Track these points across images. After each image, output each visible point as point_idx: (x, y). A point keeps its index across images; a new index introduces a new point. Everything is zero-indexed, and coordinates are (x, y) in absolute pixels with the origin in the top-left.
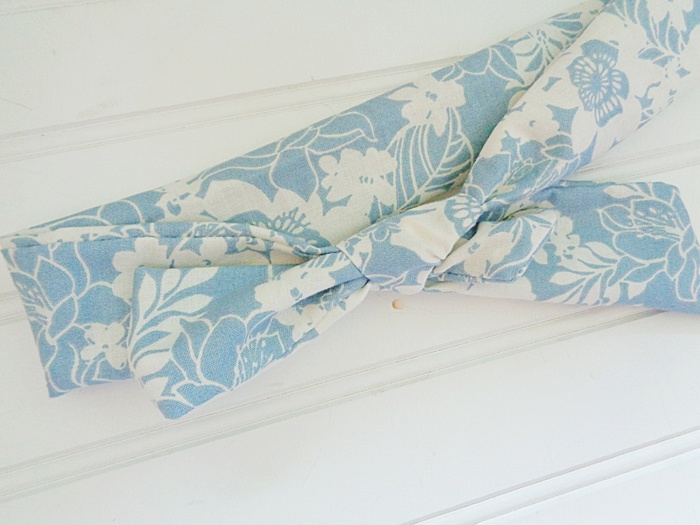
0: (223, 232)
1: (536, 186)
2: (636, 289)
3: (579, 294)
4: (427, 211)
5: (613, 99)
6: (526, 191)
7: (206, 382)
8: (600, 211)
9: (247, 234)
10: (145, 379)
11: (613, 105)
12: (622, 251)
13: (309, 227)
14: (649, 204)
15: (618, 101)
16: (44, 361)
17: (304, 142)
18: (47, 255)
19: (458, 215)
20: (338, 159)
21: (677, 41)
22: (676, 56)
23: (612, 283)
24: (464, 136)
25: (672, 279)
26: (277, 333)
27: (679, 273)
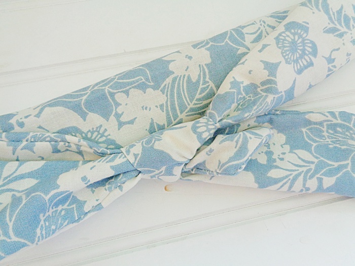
0: (48, 139)
1: (253, 112)
2: (328, 182)
3: (288, 185)
4: (181, 128)
5: (306, 57)
6: (246, 115)
7: (15, 239)
8: (304, 130)
9: (64, 141)
11: (307, 61)
12: (318, 156)
13: (109, 137)
14: (336, 125)
15: (310, 59)
17: (106, 85)
19: (199, 130)
20: (128, 95)
21: (349, 23)
22: (350, 32)
23: (311, 177)
24: (210, 81)
26: (74, 206)
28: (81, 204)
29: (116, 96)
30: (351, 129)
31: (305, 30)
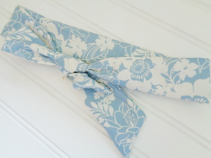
0: (44, 31)
1: (101, 76)
2: (107, 125)
3: (94, 112)
5: (142, 76)
7: (10, 48)
8: (123, 103)
10: (5, 40)
11: (141, 78)
12: (115, 115)
13: (61, 46)
14: (134, 112)
15: (143, 78)
19: (80, 66)
20: (76, 38)
21: (177, 81)
22: (174, 84)
23: (103, 118)
24: (106, 56)
25: (118, 133)
26: (31, 55)
27: (121, 133)
28: (33, 56)
29: (72, 35)
30: (137, 119)
31: (152, 67)
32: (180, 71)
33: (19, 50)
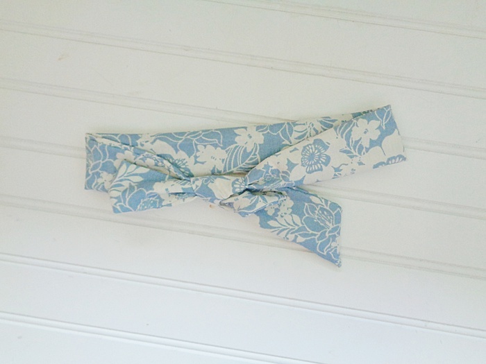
0: (154, 159)
2: (300, 239)
3: (277, 232)
5: (318, 165)
7: (128, 207)
8: (306, 204)
9: (163, 163)
10: (111, 197)
11: (318, 167)
12: (304, 223)
13: (187, 167)
15: (321, 166)
16: (86, 177)
17: (194, 137)
18: (97, 145)
19: (235, 186)
20: (205, 147)
21: (362, 150)
22: (360, 156)
23: (292, 233)
24: (258, 155)
25: (317, 242)
26: (158, 200)
27: (321, 241)
28: (161, 200)
29: (198, 146)
30: (332, 215)
31: (326, 148)
32: (360, 139)
33: (140, 202)
